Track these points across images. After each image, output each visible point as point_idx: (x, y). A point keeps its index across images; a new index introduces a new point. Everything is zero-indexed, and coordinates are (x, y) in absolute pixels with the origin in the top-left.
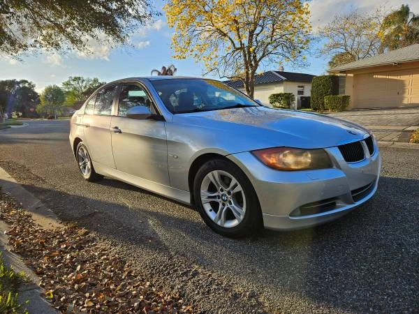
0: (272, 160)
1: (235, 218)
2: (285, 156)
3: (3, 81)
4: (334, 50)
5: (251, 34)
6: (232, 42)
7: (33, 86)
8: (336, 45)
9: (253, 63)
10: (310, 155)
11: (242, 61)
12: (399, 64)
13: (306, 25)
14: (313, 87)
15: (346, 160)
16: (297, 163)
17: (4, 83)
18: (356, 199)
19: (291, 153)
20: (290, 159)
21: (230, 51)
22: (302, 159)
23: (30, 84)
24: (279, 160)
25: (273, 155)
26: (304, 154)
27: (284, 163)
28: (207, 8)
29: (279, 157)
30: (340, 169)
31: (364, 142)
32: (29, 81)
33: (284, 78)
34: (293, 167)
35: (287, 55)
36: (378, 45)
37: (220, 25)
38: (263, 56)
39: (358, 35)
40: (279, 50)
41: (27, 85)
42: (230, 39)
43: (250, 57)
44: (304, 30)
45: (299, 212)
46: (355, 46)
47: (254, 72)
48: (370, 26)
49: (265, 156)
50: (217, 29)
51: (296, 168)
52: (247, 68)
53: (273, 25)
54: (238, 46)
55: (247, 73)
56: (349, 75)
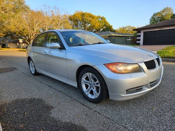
0: (114, 69)
2: (119, 66)
10: (131, 67)
15: (148, 69)
18: (152, 86)
19: (122, 65)
20: (122, 68)
29: (116, 67)
30: (145, 73)
31: (156, 60)
45: (126, 92)
49: (110, 67)
51: (125, 72)
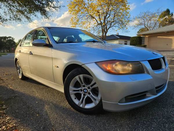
0: (109, 68)
1: (93, 102)
2: (116, 65)
3: (1, 37)
4: (140, 26)
5: (105, 18)
6: (97, 21)
7: (14, 39)
8: (141, 24)
9: (105, 30)
10: (131, 66)
11: (101, 29)
12: (168, 32)
13: (128, 15)
14: (131, 41)
15: (153, 69)
16: (124, 70)
17: (2, 38)
19: (120, 64)
20: (119, 67)
21: (96, 25)
22: (126, 67)
23: (12, 38)
24: (113, 68)
25: (109, 65)
26: (128, 65)
27: (115, 70)
28: (86, 6)
29: (112, 66)
30: (149, 74)
31: (162, 59)
32: (12, 37)
33: (119, 38)
34: (121, 72)
35: (120, 27)
36: (158, 24)
37: (91, 14)
38: (110, 27)
39: (150, 20)
40: (117, 25)
41: (11, 39)
42: (96, 20)
43: (104, 27)
44: (128, 17)
45: (124, 100)
46: (149, 25)
47: (106, 34)
48: (155, 16)
49: (104, 66)
50: (90, 15)
51: (123, 72)
52: (103, 32)
53: (114, 14)
54: (99, 23)
55: (103, 34)
56: (146, 36)
